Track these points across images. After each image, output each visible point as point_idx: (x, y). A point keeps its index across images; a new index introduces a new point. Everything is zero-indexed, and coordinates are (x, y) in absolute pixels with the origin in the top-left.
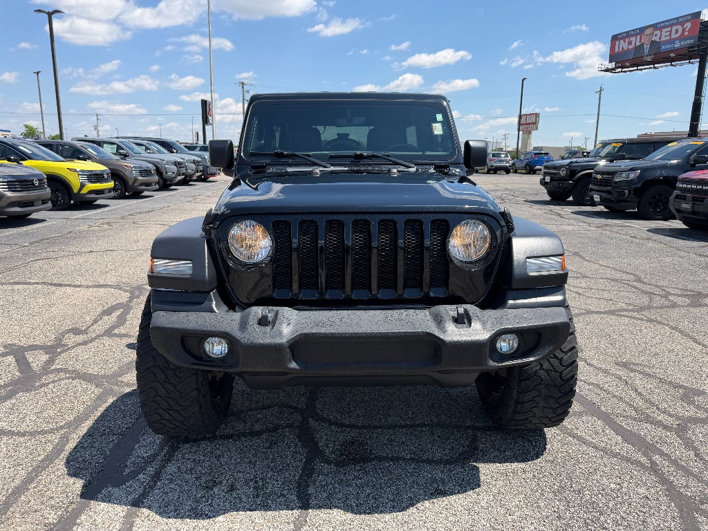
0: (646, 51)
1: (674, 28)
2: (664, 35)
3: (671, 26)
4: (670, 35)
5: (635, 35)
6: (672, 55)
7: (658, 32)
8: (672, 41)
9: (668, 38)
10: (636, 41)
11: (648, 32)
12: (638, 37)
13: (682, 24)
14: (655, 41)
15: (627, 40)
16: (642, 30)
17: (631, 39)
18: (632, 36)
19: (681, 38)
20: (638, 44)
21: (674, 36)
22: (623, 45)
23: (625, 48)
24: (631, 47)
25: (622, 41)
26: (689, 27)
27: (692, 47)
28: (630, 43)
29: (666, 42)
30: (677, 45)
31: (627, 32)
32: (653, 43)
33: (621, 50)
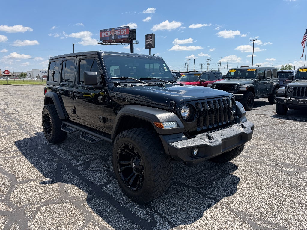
0: (113, 38)
1: (121, 31)
2: (117, 33)
3: (120, 29)
4: (120, 33)
5: (108, 31)
6: (122, 40)
7: (116, 31)
8: (121, 35)
9: (120, 34)
10: (109, 33)
11: (113, 30)
12: (110, 32)
13: (124, 29)
14: (115, 34)
15: (106, 33)
16: (111, 30)
17: (107, 32)
18: (107, 31)
19: (124, 35)
20: (110, 35)
21: (121, 34)
22: (104, 35)
23: (106, 36)
24: (108, 35)
25: (104, 33)
26: (126, 31)
27: (127, 38)
28: (107, 34)
29: (120, 35)
30: (123, 37)
31: (105, 30)
32: (115, 35)
33: (104, 36)
